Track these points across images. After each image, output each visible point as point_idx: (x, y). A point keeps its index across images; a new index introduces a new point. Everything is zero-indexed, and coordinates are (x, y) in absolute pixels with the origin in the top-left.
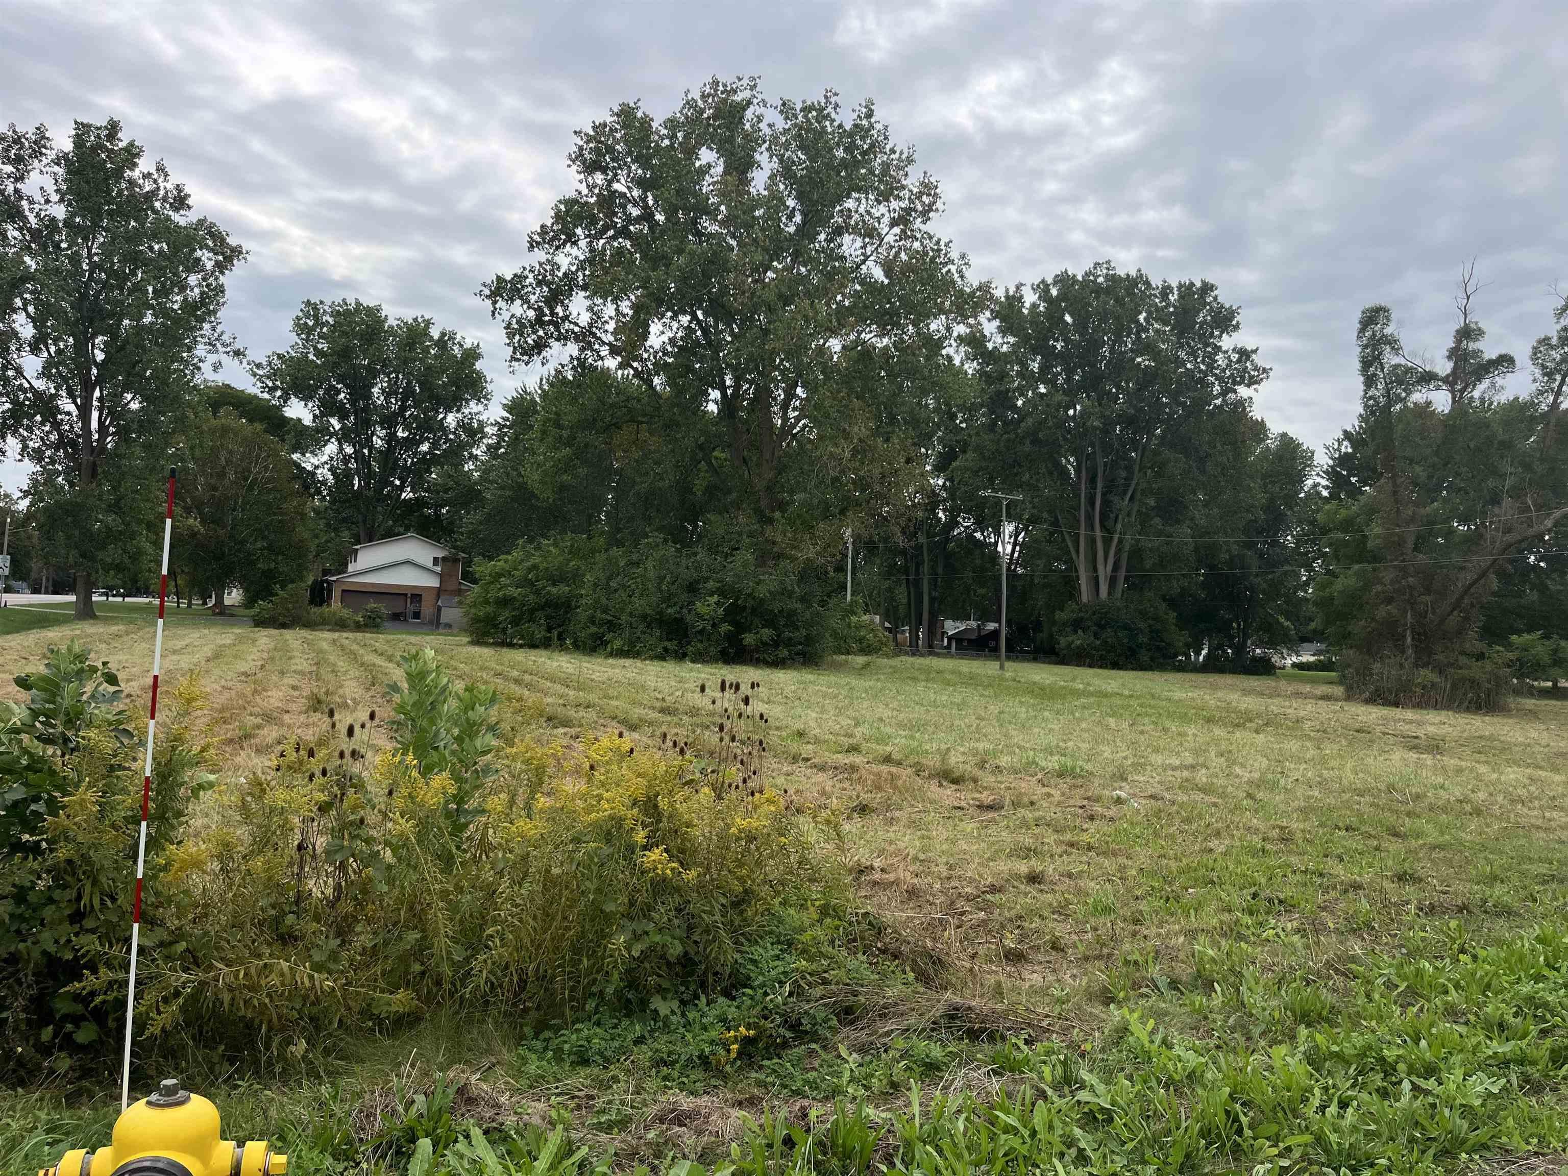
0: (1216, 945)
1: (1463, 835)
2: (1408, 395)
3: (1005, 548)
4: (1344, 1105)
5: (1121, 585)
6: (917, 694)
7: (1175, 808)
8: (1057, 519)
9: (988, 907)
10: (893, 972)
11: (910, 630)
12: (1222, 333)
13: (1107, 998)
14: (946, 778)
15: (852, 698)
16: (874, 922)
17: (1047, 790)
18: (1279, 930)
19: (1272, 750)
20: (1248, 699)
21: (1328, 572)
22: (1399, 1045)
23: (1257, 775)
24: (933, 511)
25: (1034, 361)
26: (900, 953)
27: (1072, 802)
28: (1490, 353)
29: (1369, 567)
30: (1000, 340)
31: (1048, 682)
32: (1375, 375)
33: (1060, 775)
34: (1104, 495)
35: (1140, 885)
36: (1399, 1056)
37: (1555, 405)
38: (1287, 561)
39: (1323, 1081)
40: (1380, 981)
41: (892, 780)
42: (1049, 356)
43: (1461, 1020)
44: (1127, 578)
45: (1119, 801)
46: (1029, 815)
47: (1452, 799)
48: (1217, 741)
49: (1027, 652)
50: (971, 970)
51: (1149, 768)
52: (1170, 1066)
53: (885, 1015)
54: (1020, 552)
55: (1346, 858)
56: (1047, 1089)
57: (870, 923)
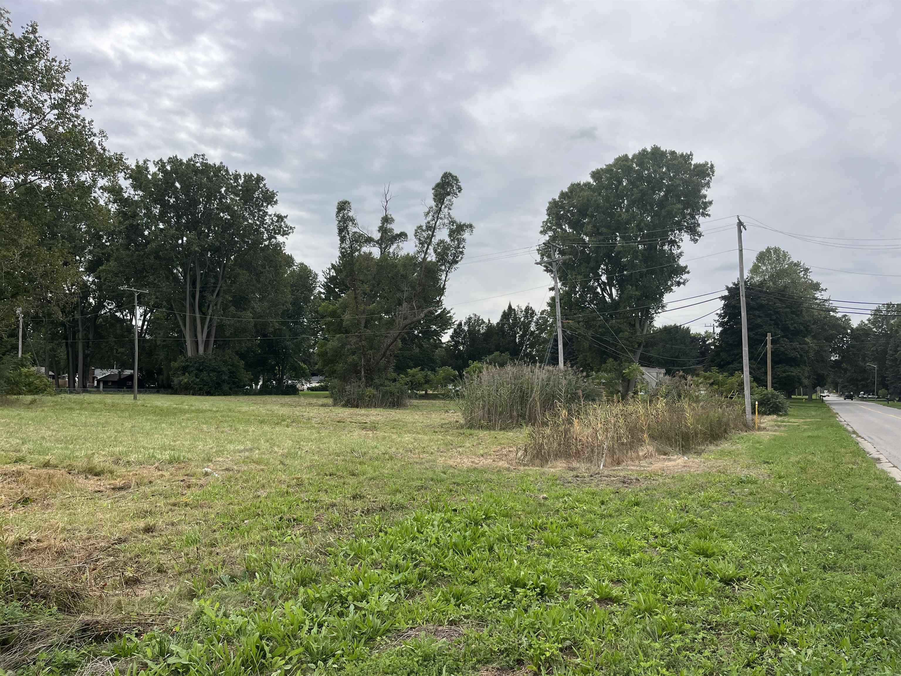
0: (258, 550)
1: (384, 471)
2: (361, 247)
3: (138, 322)
4: (320, 626)
5: (211, 346)
6: (72, 419)
7: (240, 474)
8: (172, 305)
9: (116, 553)
10: (41, 609)
11: (69, 376)
12: (268, 204)
13: (192, 595)
14: (91, 473)
15: (21, 425)
16: (28, 577)
17: (161, 472)
18: (293, 536)
19: (295, 435)
20: (284, 409)
21: (325, 339)
22: (349, 587)
23: (286, 451)
24: (85, 297)
25: (156, 208)
26: (48, 595)
27: (177, 478)
28: (397, 231)
29: (344, 336)
30: (132, 192)
31: (166, 405)
32: (345, 236)
33: (170, 462)
34: (200, 292)
35: (216, 523)
36: (349, 593)
37: (424, 259)
38: (303, 333)
39: (311, 615)
40: (342, 554)
41: (49, 478)
42: (165, 205)
43: (379, 567)
44: (215, 341)
45: (206, 474)
46: (148, 490)
47: (380, 453)
48: (265, 434)
49: (152, 388)
50: (101, 596)
51: (226, 452)
52: (227, 628)
53: (35, 639)
54: (148, 325)
55: (329, 491)
56: (148, 662)
57: (25, 579)
